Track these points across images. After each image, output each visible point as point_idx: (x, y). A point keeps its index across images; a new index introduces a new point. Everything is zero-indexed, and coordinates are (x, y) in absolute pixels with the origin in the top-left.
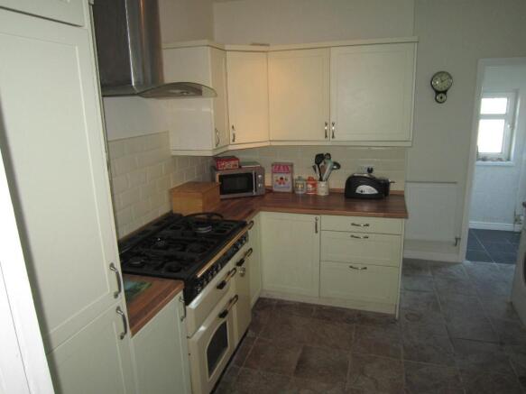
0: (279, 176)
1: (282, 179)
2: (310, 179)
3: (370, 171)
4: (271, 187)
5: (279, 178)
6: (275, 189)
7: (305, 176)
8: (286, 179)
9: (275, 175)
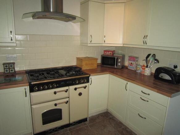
0: (131, 62)
1: (131, 63)
2: (144, 66)
3: (176, 67)
4: (127, 66)
5: (130, 63)
6: (129, 68)
7: (142, 64)
8: (133, 64)
9: (129, 62)
